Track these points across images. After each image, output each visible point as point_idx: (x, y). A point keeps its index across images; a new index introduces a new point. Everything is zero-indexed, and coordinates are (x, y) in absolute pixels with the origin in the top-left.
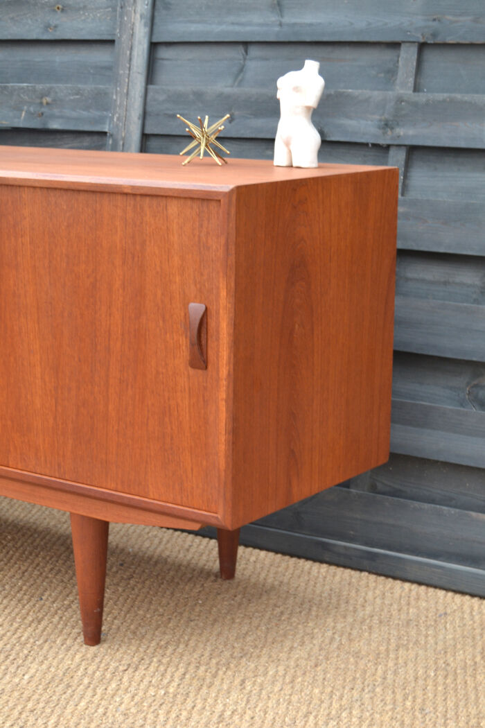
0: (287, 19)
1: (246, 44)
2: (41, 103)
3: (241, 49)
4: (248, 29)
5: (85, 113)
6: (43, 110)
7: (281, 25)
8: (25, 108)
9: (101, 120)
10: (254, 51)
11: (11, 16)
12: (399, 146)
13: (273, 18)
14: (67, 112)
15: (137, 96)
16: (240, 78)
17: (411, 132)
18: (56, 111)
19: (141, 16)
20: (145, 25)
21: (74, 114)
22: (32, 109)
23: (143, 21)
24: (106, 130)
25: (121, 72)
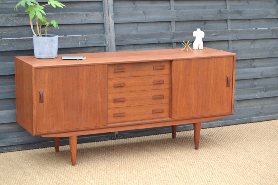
0: (147, 17)
1: (137, 23)
2: (85, 40)
3: (136, 24)
4: (138, 19)
5: (98, 42)
6: (86, 42)
7: (145, 18)
8: (80, 42)
9: (102, 43)
10: (139, 24)
11: (70, 18)
12: (174, 43)
13: (144, 17)
14: (93, 42)
15: (113, 36)
16: (137, 30)
17: (177, 39)
18: (89, 42)
19: (111, 17)
20: (113, 19)
21: (95, 42)
22: (82, 42)
23: (112, 18)
24: (105, 45)
25: (107, 31)
